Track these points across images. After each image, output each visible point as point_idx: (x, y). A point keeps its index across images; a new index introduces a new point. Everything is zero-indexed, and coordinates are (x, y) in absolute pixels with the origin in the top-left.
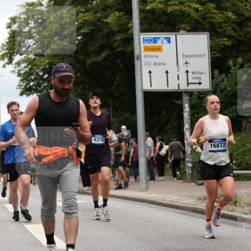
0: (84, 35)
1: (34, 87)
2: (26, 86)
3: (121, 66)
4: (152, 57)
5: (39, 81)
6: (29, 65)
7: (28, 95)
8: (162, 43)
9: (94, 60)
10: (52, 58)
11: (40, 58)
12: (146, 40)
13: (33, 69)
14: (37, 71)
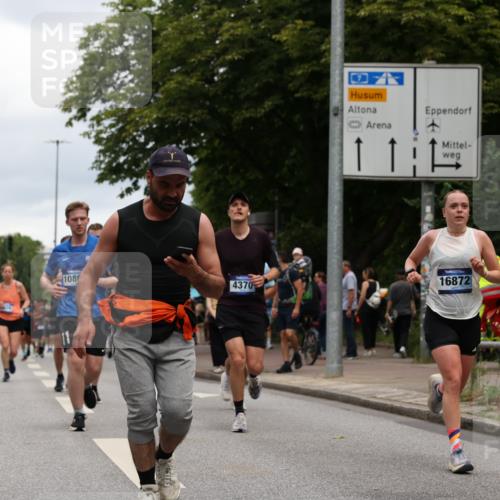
0: (232, 65)
1: (126, 166)
2: (110, 163)
3: (302, 128)
4: (364, 110)
5: (136, 155)
6: (118, 122)
7: (113, 182)
8: (387, 83)
9: (248, 115)
10: (165, 109)
12: (355, 78)
13: (125, 131)
14: (135, 134)
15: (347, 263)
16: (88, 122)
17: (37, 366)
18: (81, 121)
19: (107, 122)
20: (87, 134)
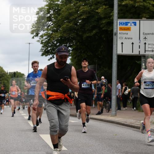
0: (83, 20)
1: (50, 51)
2: (45, 50)
3: (104, 39)
4: (124, 34)
5: (53, 47)
6: (48, 37)
7: (46, 56)
8: (131, 25)
9: (88, 35)
10: (62, 33)
11: (56, 33)
12: (121, 24)
13: (50, 40)
14: (53, 41)
15: (118, 81)
16: (39, 37)
17: (22, 112)
18: (37, 37)
19: (45, 37)
20: (38, 41)
